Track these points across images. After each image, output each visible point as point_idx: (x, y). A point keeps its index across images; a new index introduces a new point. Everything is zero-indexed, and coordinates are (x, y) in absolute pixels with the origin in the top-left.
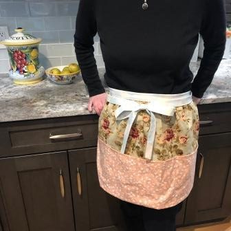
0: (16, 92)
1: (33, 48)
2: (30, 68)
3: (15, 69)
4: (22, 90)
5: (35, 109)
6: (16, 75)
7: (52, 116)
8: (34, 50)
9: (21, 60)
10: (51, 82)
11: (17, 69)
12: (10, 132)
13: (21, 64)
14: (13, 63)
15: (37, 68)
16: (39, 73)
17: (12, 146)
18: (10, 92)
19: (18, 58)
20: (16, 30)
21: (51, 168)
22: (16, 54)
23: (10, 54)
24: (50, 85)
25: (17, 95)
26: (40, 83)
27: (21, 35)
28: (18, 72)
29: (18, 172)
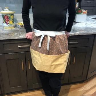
1: (12, 15)
4: (7, 30)
5: (13, 36)
8: (12, 16)
11: (6, 23)
12: (3, 44)
13: (7, 21)
14: (4, 20)
15: (13, 23)
16: (14, 24)
17: (4, 49)
18: (3, 31)
19: (6, 18)
20: (5, 8)
21: (18, 59)
23: (3, 17)
24: (18, 29)
25: (6, 32)
27: (7, 10)
28: (6, 24)
29: (6, 60)
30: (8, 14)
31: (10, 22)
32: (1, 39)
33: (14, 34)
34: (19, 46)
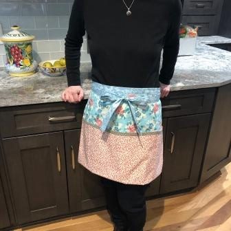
0: (15, 82)
1: (28, 44)
2: (26, 62)
3: (12, 63)
4: (20, 81)
5: (36, 95)
6: (13, 68)
7: (52, 101)
8: (29, 46)
9: (17, 54)
10: (44, 74)
11: (14, 63)
12: (15, 115)
13: (17, 58)
14: (10, 58)
15: (31, 62)
16: (33, 67)
18: (9, 83)
19: (15, 53)
20: (13, 28)
22: (13, 50)
23: (7, 49)
25: (16, 85)
26: (34, 75)
27: (17, 33)
28: (14, 65)
29: (22, 151)
30: (19, 43)
31: (25, 60)
33: (37, 91)
34: (51, 119)
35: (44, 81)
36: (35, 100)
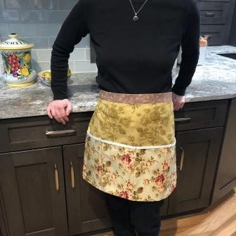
0: (12, 93)
1: (27, 53)
2: (24, 71)
3: (9, 72)
4: (17, 91)
5: (33, 107)
6: (10, 78)
8: (27, 55)
9: (15, 63)
10: (44, 84)
11: (11, 72)
12: (9, 129)
13: (15, 68)
14: (7, 67)
15: (30, 72)
16: (32, 76)
19: (13, 62)
20: (10, 36)
21: (46, 163)
22: (10, 58)
23: (4, 58)
25: (12, 96)
26: (32, 86)
27: (15, 40)
28: (11, 75)
29: (16, 167)
30: (16, 52)
32: (4, 118)
33: (34, 102)
34: (49, 133)
35: (42, 92)
36: (31, 113)
